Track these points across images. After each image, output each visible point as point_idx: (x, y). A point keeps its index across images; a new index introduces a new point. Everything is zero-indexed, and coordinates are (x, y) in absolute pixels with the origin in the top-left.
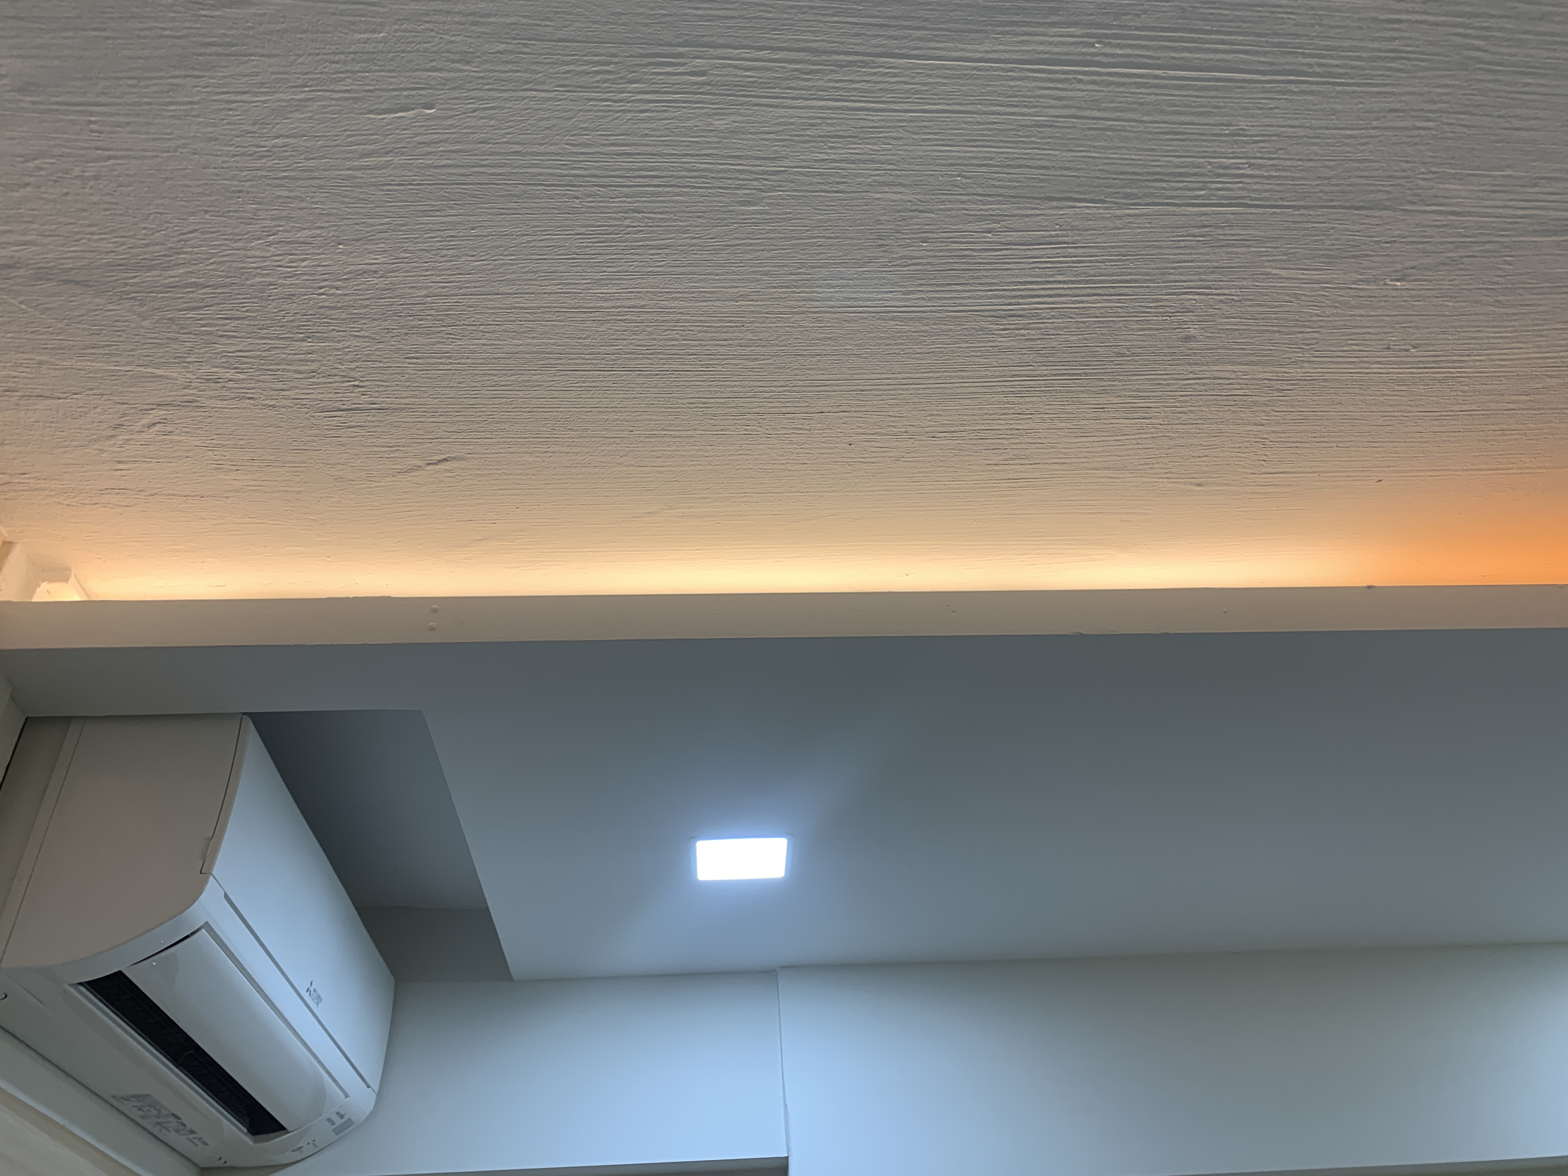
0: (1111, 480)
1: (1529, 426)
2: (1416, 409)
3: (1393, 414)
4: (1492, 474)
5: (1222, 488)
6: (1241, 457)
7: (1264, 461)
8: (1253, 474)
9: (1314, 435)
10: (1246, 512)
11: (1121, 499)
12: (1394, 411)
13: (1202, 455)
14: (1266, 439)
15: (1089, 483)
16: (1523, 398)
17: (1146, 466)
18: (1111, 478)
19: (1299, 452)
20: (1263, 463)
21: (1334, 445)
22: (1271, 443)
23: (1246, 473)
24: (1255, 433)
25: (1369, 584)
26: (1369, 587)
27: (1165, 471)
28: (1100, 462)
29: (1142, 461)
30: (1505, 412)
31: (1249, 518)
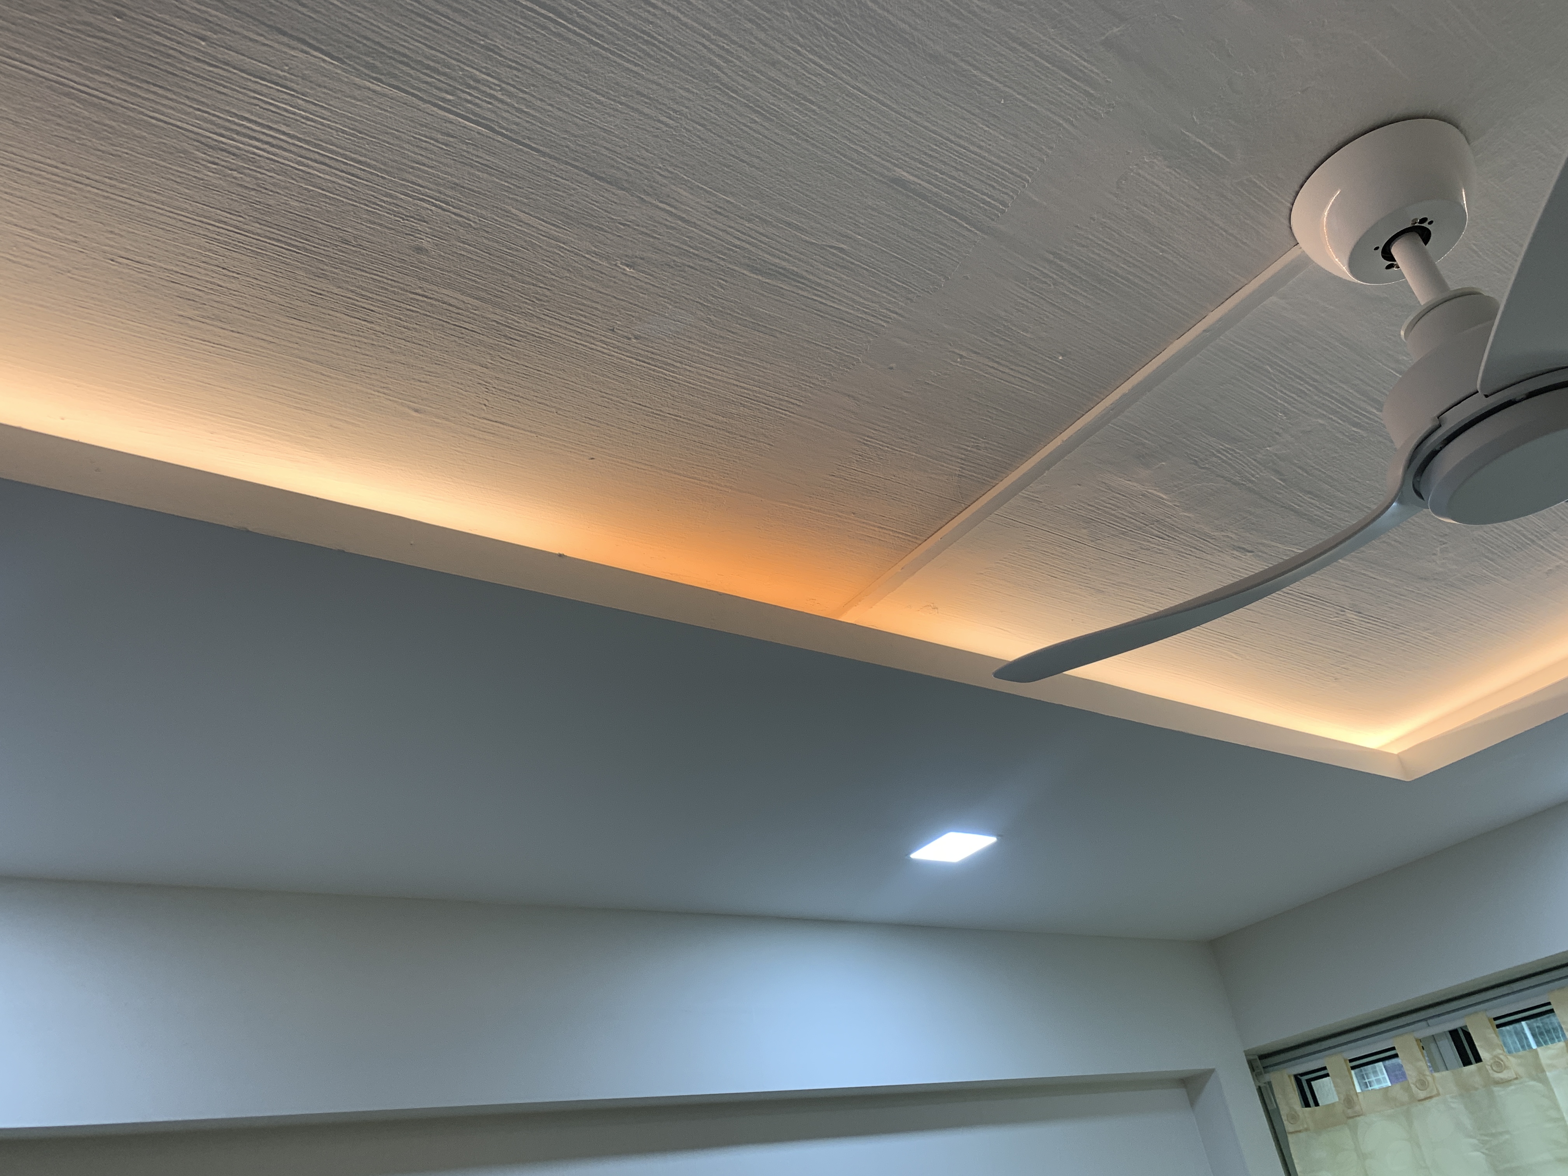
0: (323, 377)
1: (723, 446)
2: (631, 399)
3: (610, 397)
4: (688, 481)
5: (440, 421)
6: (462, 395)
7: (485, 405)
8: (473, 415)
9: (536, 394)
10: (462, 453)
11: (332, 402)
12: (612, 395)
13: (422, 380)
14: (489, 383)
15: (299, 373)
16: (720, 418)
17: (362, 374)
18: (323, 375)
19: (520, 407)
20: (484, 407)
21: (554, 410)
22: (494, 389)
23: (466, 413)
24: (479, 374)
25: (561, 553)
26: (560, 555)
27: (383, 385)
28: (313, 353)
29: (359, 367)
30: (705, 427)
31: (464, 460)
